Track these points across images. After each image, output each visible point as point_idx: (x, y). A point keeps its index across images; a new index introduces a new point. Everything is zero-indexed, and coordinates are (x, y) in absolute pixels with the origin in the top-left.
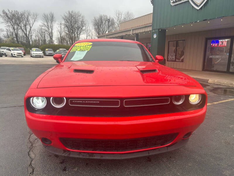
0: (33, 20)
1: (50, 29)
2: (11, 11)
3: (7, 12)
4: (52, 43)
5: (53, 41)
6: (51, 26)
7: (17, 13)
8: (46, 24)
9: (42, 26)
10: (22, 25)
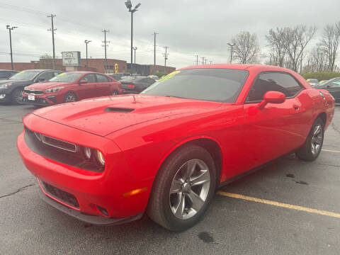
0: (308, 38)
1: (333, 48)
2: (280, 29)
3: (276, 31)
4: (332, 69)
5: (334, 66)
6: (335, 43)
7: (289, 30)
8: (327, 41)
9: (321, 45)
10: (291, 47)
